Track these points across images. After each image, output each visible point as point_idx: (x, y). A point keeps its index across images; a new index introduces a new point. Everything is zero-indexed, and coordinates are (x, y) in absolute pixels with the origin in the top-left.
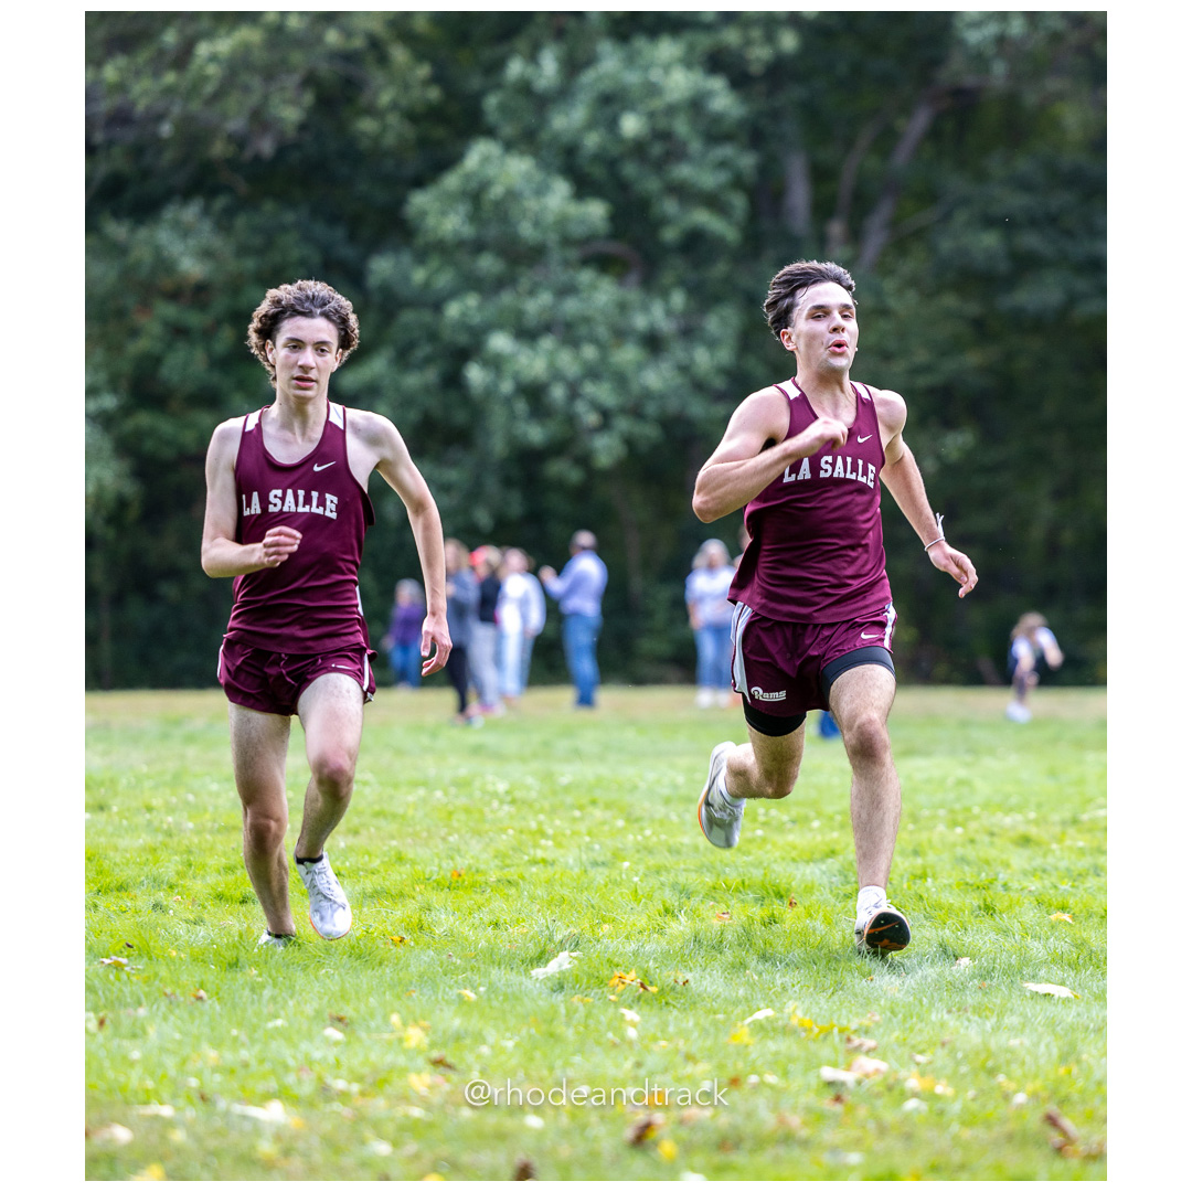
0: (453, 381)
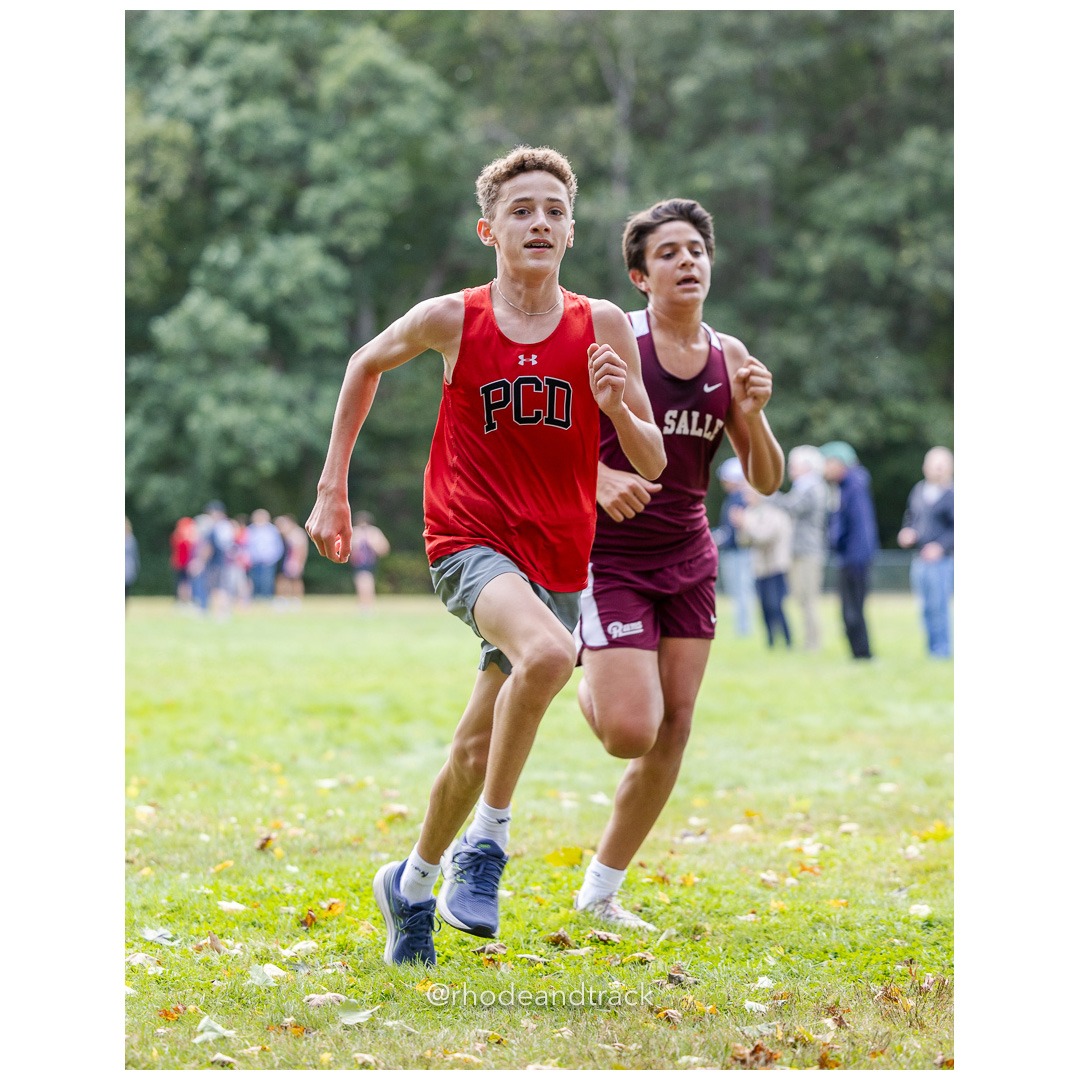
0: (179, 429)
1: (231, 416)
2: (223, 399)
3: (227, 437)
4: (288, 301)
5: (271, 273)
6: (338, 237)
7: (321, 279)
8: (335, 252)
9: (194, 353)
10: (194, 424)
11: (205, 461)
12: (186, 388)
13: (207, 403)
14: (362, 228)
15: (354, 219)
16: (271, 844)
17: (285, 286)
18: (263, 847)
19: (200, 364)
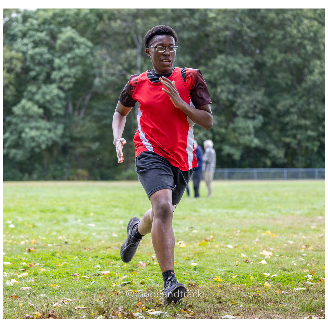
1: (34, 133)
2: (31, 128)
3: (33, 139)
4: (49, 102)
6: (62, 85)
7: (58, 96)
8: (60, 88)
9: (23, 116)
10: (23, 135)
11: (27, 145)
12: (21, 125)
13: (27, 130)
14: (68, 83)
15: (66, 80)
17: (48, 97)
19: (25, 118)
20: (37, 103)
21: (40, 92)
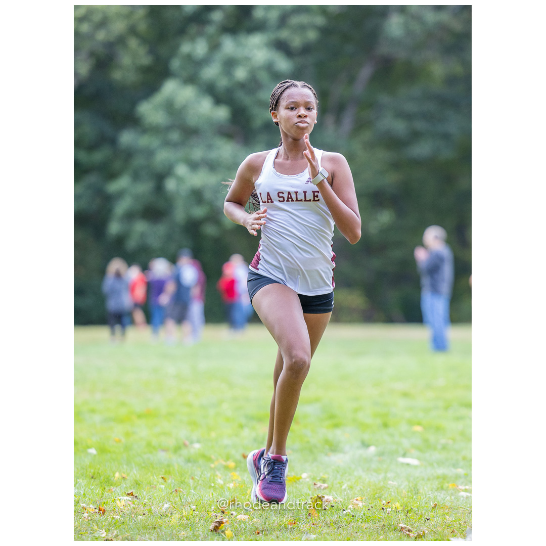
1: (200, 179)
2: (194, 166)
3: (197, 195)
4: (242, 86)
5: (230, 64)
6: (284, 34)
7: (269, 68)
8: (281, 46)
9: (169, 128)
10: (171, 185)
11: (180, 214)
12: (163, 156)
13: (181, 170)
14: (302, 28)
15: (295, 20)
16: (222, 527)
17: (241, 74)
18: (216, 529)
19: (175, 136)
20: (210, 90)
21: (219, 57)
